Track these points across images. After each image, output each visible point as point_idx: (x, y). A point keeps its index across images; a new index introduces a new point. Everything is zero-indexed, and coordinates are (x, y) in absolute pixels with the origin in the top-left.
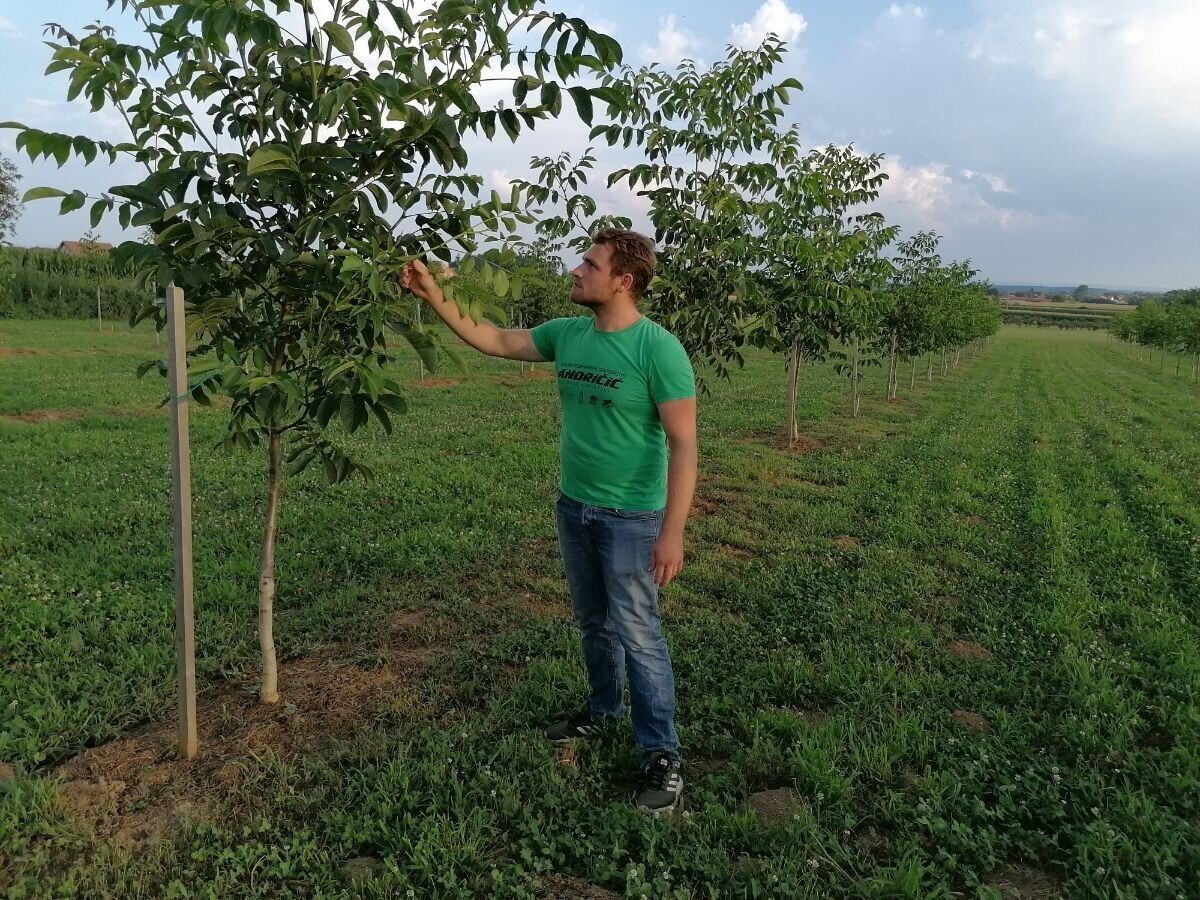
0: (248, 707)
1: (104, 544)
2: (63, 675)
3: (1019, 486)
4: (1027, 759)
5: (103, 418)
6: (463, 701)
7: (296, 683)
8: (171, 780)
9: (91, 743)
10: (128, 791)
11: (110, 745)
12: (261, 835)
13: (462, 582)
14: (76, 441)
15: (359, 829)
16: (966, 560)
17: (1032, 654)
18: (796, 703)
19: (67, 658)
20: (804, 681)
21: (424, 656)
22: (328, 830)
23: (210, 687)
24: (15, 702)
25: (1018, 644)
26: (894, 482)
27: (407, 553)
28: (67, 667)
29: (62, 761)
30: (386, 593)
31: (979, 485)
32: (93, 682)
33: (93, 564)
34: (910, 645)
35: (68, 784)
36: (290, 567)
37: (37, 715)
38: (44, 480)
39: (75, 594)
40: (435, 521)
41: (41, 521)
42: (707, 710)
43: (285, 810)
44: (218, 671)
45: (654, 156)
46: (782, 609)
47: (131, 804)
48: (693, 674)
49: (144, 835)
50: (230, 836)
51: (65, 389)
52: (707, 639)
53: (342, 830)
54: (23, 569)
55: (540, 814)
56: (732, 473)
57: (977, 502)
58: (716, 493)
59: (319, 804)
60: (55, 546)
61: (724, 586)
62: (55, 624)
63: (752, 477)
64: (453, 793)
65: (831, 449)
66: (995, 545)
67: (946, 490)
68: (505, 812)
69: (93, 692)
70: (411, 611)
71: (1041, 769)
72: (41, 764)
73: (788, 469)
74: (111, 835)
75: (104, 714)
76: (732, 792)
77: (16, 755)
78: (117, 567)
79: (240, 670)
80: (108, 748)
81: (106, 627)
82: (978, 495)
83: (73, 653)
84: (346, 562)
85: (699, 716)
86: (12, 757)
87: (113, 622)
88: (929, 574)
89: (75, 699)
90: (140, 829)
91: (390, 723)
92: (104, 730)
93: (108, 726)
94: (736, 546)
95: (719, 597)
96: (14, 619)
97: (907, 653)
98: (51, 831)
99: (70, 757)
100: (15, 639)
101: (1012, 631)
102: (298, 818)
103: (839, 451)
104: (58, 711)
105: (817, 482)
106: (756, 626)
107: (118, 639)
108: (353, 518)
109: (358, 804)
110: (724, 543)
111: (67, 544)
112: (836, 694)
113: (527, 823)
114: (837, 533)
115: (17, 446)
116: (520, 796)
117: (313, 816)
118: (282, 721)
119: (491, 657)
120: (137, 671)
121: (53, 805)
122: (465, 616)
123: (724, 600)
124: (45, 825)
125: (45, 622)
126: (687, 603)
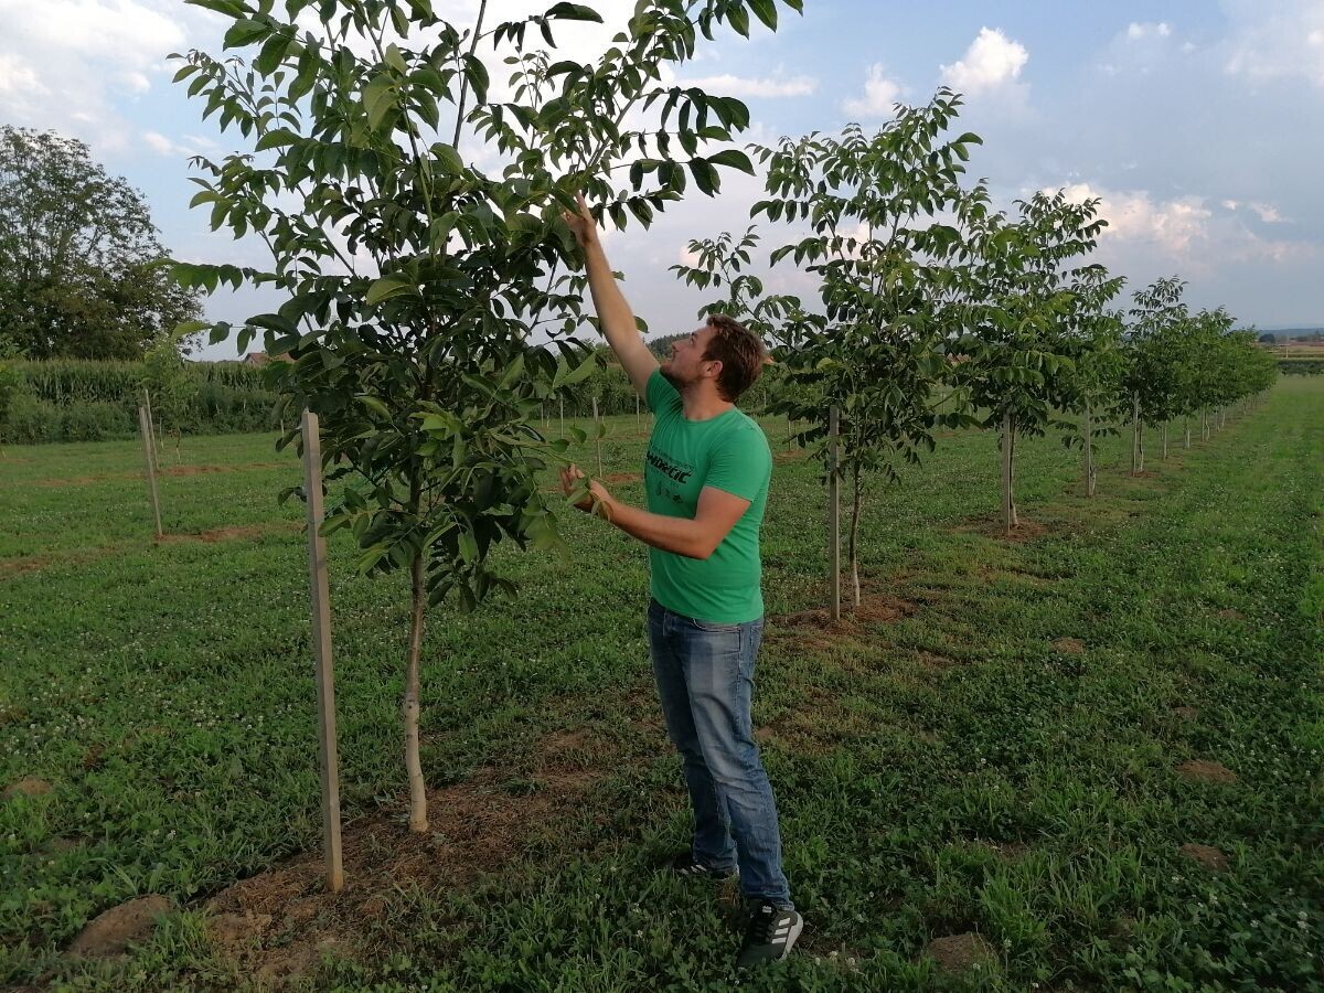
0: (398, 836)
1: (271, 667)
2: (221, 803)
3: (1290, 571)
4: (1270, 902)
5: (279, 534)
6: (618, 831)
7: (446, 810)
8: (317, 914)
9: (242, 875)
10: (274, 925)
11: (260, 876)
12: (401, 973)
13: (626, 698)
14: (251, 560)
15: (498, 969)
16: (1214, 662)
17: (1287, 775)
18: (992, 834)
19: (227, 786)
20: (1002, 809)
21: (579, 781)
22: (468, 970)
23: (363, 815)
24: (173, 832)
25: (1270, 763)
26: (1132, 572)
27: (570, 669)
28: (225, 796)
29: (213, 894)
30: (544, 712)
31: (1237, 573)
32: (249, 811)
33: (258, 687)
34: (1134, 766)
35: (216, 917)
36: (450, 686)
37: (192, 845)
38: (219, 600)
39: (240, 719)
40: (602, 633)
41: (212, 645)
42: (887, 842)
43: (428, 947)
44: (371, 798)
45: (821, 228)
46: (985, 726)
47: (275, 938)
48: (873, 801)
49: (287, 971)
50: (370, 973)
51: (245, 505)
52: (894, 760)
53: (482, 969)
54: (191, 694)
55: (692, 958)
56: (936, 567)
57: (1233, 593)
58: (917, 592)
59: (462, 942)
60: (224, 669)
61: (917, 700)
62: (218, 750)
63: (960, 572)
64: (599, 933)
65: (1057, 535)
66: (1253, 644)
67: (1196, 581)
68: (654, 954)
69: (249, 821)
70: (568, 732)
71: (1286, 914)
72: (194, 896)
73: (1004, 561)
74: (254, 971)
75: (256, 844)
76: (910, 938)
77: (170, 887)
78: (282, 690)
79: (393, 797)
80: (256, 880)
81: (267, 752)
82: (1234, 584)
83: (232, 781)
84: (507, 679)
85: (879, 850)
86: (167, 888)
87: (273, 748)
88: (1166, 682)
89: (231, 828)
90: (284, 964)
91: (539, 853)
92: (257, 861)
93: (261, 857)
94: (937, 653)
95: (912, 712)
96: (179, 747)
97: (1129, 776)
98: (197, 964)
99: (221, 889)
100: (179, 768)
101: (1265, 748)
102: (440, 956)
103: (1067, 538)
104: (212, 840)
105: (1038, 575)
106: (953, 745)
107: (277, 765)
108: (518, 631)
109: (501, 944)
110: (921, 649)
111: (235, 667)
112: (1042, 824)
113: (677, 967)
114: (1056, 634)
115: (196, 566)
116: (670, 937)
117: (455, 955)
118: (430, 852)
119: (650, 781)
120: (293, 799)
121: (199, 937)
122: (625, 737)
123: (916, 715)
124: (191, 958)
125: (208, 749)
126: (874, 719)
